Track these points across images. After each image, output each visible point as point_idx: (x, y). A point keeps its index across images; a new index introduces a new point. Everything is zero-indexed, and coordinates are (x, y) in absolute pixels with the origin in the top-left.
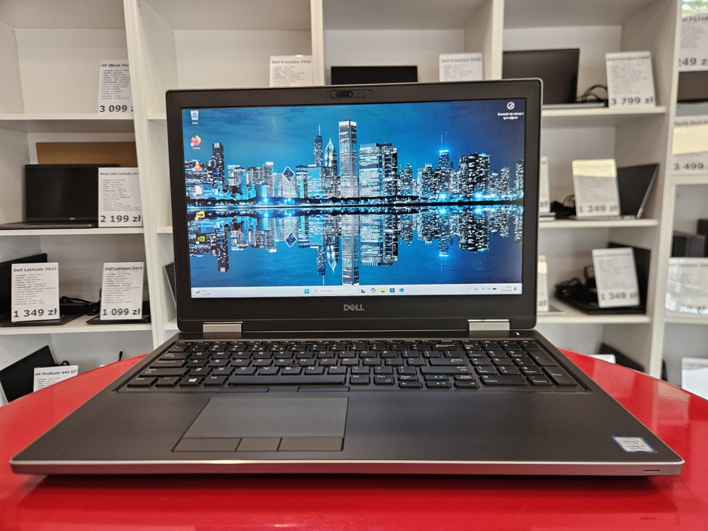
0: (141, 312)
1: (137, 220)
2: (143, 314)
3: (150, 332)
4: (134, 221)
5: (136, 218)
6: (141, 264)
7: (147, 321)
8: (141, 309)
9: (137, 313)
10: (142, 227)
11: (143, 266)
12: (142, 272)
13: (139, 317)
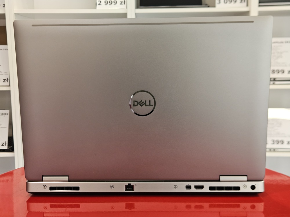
0: (7, 144)
1: (6, 81)
2: (8, 145)
3: (13, 158)
4: (4, 82)
5: (5, 80)
6: (7, 111)
7: (11, 150)
8: (7, 142)
9: (4, 144)
10: (10, 86)
11: (9, 113)
12: (8, 117)
13: (6, 147)
